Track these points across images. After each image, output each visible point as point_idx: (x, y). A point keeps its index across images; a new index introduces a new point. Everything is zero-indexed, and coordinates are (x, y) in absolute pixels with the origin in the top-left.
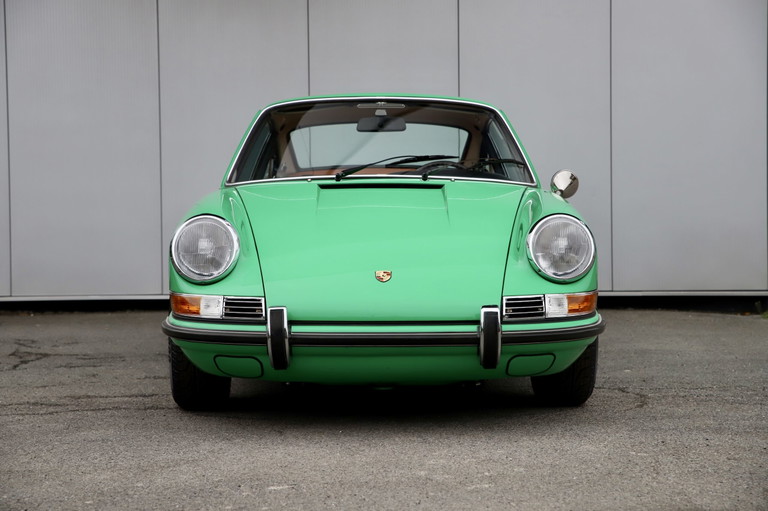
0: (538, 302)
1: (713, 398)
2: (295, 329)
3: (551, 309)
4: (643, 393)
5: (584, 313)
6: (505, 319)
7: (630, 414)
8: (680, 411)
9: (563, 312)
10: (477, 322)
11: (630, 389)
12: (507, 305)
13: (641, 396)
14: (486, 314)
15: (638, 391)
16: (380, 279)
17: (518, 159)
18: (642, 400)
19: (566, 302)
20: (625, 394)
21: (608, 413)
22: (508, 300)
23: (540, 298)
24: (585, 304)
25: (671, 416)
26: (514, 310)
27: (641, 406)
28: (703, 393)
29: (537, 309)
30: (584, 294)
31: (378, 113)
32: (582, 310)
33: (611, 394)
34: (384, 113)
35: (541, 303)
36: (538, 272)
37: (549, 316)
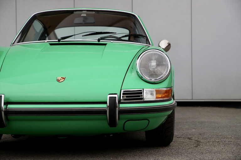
0: (140, 93)
1: (232, 143)
2: (10, 106)
3: (147, 96)
4: (199, 140)
5: (165, 99)
6: (122, 101)
7: (190, 151)
8: (215, 149)
9: (153, 98)
10: (105, 103)
11: (193, 138)
12: (123, 94)
13: (198, 141)
14: (110, 98)
15: (196, 139)
16: (58, 81)
17: (144, 35)
18: (198, 144)
19: (155, 93)
20: (190, 140)
21: (179, 150)
22: (124, 91)
23: (141, 91)
24: (166, 94)
25: (210, 152)
26: (127, 97)
27: (197, 146)
28: (227, 140)
29: (139, 96)
30: (165, 89)
31: (82, 15)
32: (164, 97)
33: (183, 141)
34: (85, 15)
35: (141, 93)
36: (141, 78)
37: (146, 100)
